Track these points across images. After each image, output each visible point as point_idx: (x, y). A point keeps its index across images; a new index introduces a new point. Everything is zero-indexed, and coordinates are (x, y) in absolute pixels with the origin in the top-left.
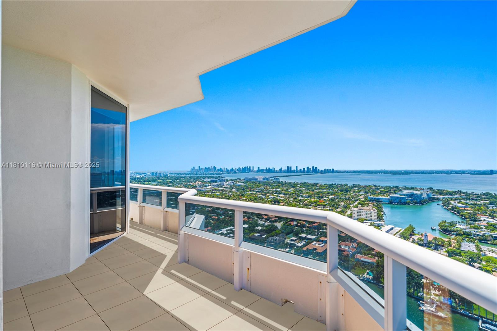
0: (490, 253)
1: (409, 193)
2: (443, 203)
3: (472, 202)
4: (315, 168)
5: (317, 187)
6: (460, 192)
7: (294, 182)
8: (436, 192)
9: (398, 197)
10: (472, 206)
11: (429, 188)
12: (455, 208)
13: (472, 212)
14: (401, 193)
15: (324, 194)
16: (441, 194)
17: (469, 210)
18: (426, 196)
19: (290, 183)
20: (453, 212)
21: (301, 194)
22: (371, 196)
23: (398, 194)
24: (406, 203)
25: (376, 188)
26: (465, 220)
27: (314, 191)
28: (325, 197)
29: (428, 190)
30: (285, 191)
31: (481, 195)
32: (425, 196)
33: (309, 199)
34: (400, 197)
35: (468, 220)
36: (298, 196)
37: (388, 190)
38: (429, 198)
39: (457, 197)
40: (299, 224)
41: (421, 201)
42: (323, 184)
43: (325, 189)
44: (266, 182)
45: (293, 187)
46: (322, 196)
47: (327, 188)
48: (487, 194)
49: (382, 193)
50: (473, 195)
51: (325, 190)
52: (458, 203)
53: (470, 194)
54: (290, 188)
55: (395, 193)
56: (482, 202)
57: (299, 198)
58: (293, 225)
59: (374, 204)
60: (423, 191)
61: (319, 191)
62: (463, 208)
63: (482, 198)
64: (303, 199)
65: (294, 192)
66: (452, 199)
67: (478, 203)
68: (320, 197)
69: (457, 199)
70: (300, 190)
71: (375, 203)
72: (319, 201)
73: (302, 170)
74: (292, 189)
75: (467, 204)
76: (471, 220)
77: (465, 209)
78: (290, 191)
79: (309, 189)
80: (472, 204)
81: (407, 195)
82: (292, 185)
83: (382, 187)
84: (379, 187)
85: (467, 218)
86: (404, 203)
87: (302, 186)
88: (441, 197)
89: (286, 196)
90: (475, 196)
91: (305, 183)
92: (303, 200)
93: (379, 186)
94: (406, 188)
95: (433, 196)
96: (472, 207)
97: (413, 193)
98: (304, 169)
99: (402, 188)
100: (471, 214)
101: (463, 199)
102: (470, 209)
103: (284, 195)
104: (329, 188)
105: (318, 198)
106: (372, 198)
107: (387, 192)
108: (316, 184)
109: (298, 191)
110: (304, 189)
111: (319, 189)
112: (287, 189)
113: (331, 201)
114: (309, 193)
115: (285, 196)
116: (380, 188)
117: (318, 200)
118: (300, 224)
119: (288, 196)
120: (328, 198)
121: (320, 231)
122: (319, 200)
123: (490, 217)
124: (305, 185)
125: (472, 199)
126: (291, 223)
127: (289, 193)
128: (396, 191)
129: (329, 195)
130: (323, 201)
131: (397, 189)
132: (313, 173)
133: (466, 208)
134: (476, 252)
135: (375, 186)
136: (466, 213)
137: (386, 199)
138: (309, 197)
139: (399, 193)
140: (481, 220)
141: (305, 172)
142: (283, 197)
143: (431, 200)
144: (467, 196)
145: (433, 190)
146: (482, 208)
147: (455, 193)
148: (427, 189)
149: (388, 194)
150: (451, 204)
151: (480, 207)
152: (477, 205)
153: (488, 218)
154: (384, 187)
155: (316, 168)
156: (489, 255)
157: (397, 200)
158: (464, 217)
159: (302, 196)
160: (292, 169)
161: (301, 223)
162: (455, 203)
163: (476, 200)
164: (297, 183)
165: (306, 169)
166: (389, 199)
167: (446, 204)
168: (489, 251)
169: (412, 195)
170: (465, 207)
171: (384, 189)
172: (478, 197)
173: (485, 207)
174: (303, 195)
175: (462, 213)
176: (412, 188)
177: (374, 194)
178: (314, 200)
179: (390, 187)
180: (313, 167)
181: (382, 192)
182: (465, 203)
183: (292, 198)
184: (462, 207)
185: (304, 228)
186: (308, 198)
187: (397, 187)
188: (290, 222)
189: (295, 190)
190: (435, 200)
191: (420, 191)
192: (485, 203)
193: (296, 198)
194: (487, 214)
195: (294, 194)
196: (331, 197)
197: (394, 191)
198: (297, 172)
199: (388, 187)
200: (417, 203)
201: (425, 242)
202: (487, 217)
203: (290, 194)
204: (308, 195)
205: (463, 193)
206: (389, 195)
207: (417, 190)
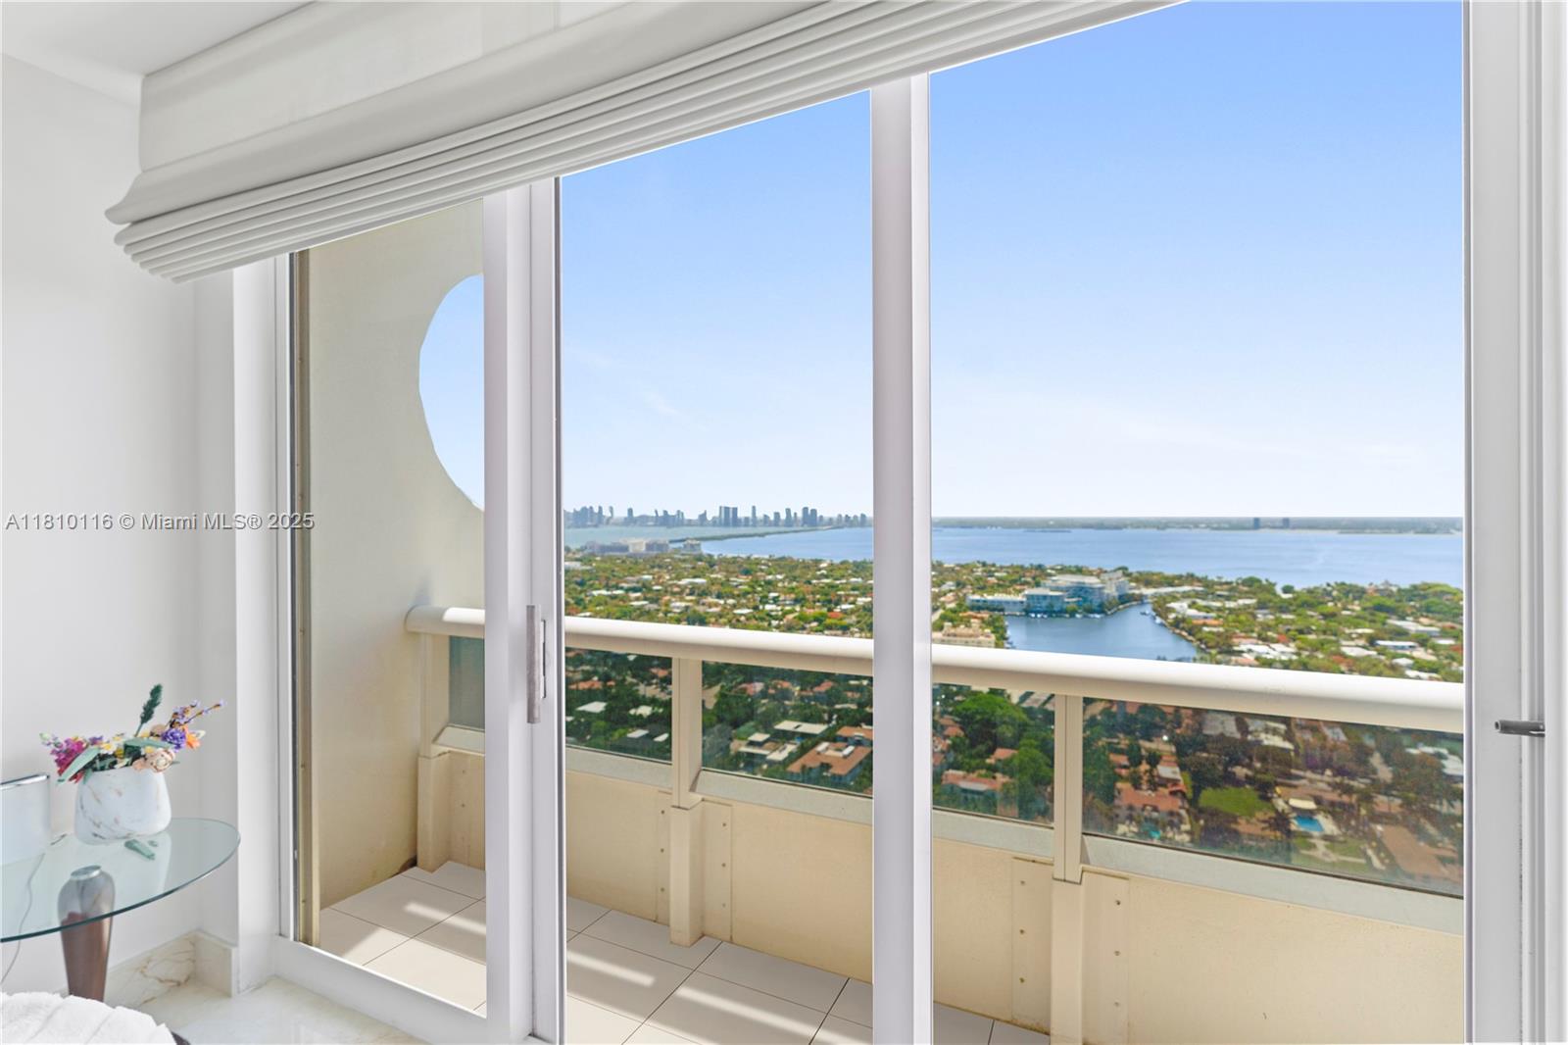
0: (1269, 736)
1: (1072, 582)
2: (1154, 610)
3: (1218, 604)
4: (809, 512)
5: (820, 570)
6: (1191, 578)
7: (749, 558)
8: (1137, 580)
9: (1045, 597)
10: (1220, 614)
11: (1120, 569)
12: (1184, 620)
13: (1221, 629)
14: (1054, 585)
15: (842, 593)
16: (1148, 583)
17: (1215, 626)
18: (1114, 589)
19: (734, 560)
20: (1178, 631)
21: (772, 595)
22: (974, 593)
23: (1045, 587)
24: (1066, 612)
25: (985, 571)
26: (1206, 653)
27: (810, 583)
28: (846, 601)
29: (1120, 573)
30: (722, 584)
31: (1238, 584)
32: (1111, 591)
33: (798, 608)
34: (1051, 596)
35: (1214, 651)
36: (764, 600)
37: (1017, 577)
38: (1120, 597)
39: (1184, 592)
40: (772, 691)
41: (1101, 605)
42: (837, 561)
43: (843, 577)
44: (655, 559)
45: (747, 573)
46: (836, 598)
47: (850, 575)
48: (1251, 582)
49: (1001, 586)
50: (1221, 584)
51: (844, 581)
52: (1190, 607)
53: (1214, 583)
54: (737, 577)
55: (1038, 585)
56: (1241, 602)
57: (768, 607)
58: (751, 694)
59: (982, 619)
60: (1105, 577)
61: (827, 584)
62: (1201, 622)
63: (1241, 592)
64: (779, 608)
65: (750, 590)
66: (1174, 598)
67: (1231, 604)
68: (831, 602)
69: (1185, 596)
70: (769, 583)
71: (985, 615)
72: (830, 614)
73: (772, 518)
74: (743, 579)
75: (1208, 609)
76: (1220, 653)
77: (1205, 625)
78: (737, 586)
79: (794, 579)
80: (1219, 609)
81: (1067, 589)
82: (740, 566)
83: (1002, 567)
84: (993, 569)
85: (1211, 648)
86: (1061, 613)
87: (775, 570)
88: (1148, 591)
89: (725, 603)
90: (1225, 587)
91: (783, 559)
92: (780, 613)
93: (994, 565)
94: (1064, 570)
95: (1131, 589)
96: (1220, 617)
97: (1084, 583)
98: (777, 515)
99: (1052, 569)
100: (1219, 635)
101: (1197, 595)
102: (1216, 622)
103: (719, 596)
104: (855, 572)
105: (824, 606)
106: (978, 601)
107: (1014, 582)
108: (817, 562)
109: (760, 586)
110: (779, 577)
111: (826, 577)
112: (728, 580)
113: (862, 613)
114: (796, 591)
115: (722, 602)
116: (996, 571)
117: (825, 610)
118: (775, 688)
119: (731, 601)
120: (853, 603)
121: (838, 706)
122: (830, 610)
123: (1260, 642)
124: (782, 564)
125: (1220, 596)
126: (745, 690)
127: (736, 592)
128: (1037, 579)
129: (857, 596)
130: (841, 615)
131: (1040, 573)
132: (806, 527)
133: (1208, 621)
134: (1238, 736)
135: (984, 564)
136: (1210, 632)
137: (1015, 603)
138: (796, 601)
139: (1048, 582)
140: (1242, 652)
141: (780, 523)
142: (716, 605)
143: (1125, 599)
144: (1209, 588)
145: (1129, 575)
146: (1242, 618)
147: (1180, 580)
148: (1115, 571)
149: (1018, 588)
150: (1172, 610)
151: (1237, 615)
152: (1231, 611)
153: (1257, 644)
154: (1008, 567)
155: (814, 511)
156: (1266, 743)
157: (1044, 604)
158: (1205, 644)
159: (775, 600)
160: (741, 514)
161: (779, 687)
162: (1181, 607)
163: (1228, 598)
164: (756, 559)
165: (783, 516)
166: (1022, 602)
167: (1161, 609)
168: (1267, 730)
169: (1080, 591)
170: (1206, 618)
171: (1008, 572)
172: (1233, 590)
173: (1250, 617)
174: (778, 597)
175: (1199, 636)
176: (1079, 571)
177: (982, 589)
178: (812, 611)
179: (1022, 567)
180: (806, 509)
181: (1001, 583)
182: (1205, 607)
183: (743, 606)
184: (1198, 618)
185: (787, 702)
186: (794, 605)
187: (1040, 567)
188: (744, 685)
189: (752, 581)
190: (1136, 600)
191: (1098, 576)
192: (1248, 606)
193: (756, 608)
194: (1255, 635)
195: (749, 593)
196: (861, 601)
197: (1034, 578)
198: (754, 525)
199: (1017, 567)
200: (1093, 611)
201: (1120, 719)
202: (1255, 641)
203: (738, 596)
204: (793, 596)
205: (1199, 580)
206: (1020, 591)
207: (1090, 574)
